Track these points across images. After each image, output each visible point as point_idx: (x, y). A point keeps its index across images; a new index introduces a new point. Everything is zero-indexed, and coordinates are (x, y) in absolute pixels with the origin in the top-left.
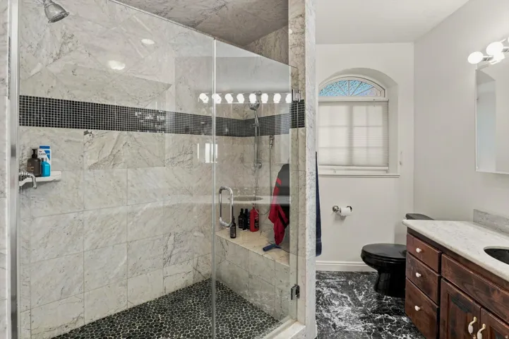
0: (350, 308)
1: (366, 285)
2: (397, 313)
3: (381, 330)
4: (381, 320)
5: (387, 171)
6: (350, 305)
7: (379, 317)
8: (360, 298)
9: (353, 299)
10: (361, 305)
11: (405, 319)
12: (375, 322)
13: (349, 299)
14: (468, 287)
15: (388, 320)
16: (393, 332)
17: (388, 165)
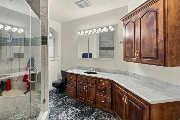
0: (53, 101)
1: (53, 94)
2: (64, 96)
3: (63, 102)
4: (62, 100)
5: (54, 59)
6: (52, 100)
7: (61, 99)
8: (54, 98)
9: (52, 99)
10: (55, 99)
11: (66, 96)
12: (61, 101)
13: (51, 99)
14: (83, 81)
15: (63, 99)
16: (66, 100)
17: (54, 57)
